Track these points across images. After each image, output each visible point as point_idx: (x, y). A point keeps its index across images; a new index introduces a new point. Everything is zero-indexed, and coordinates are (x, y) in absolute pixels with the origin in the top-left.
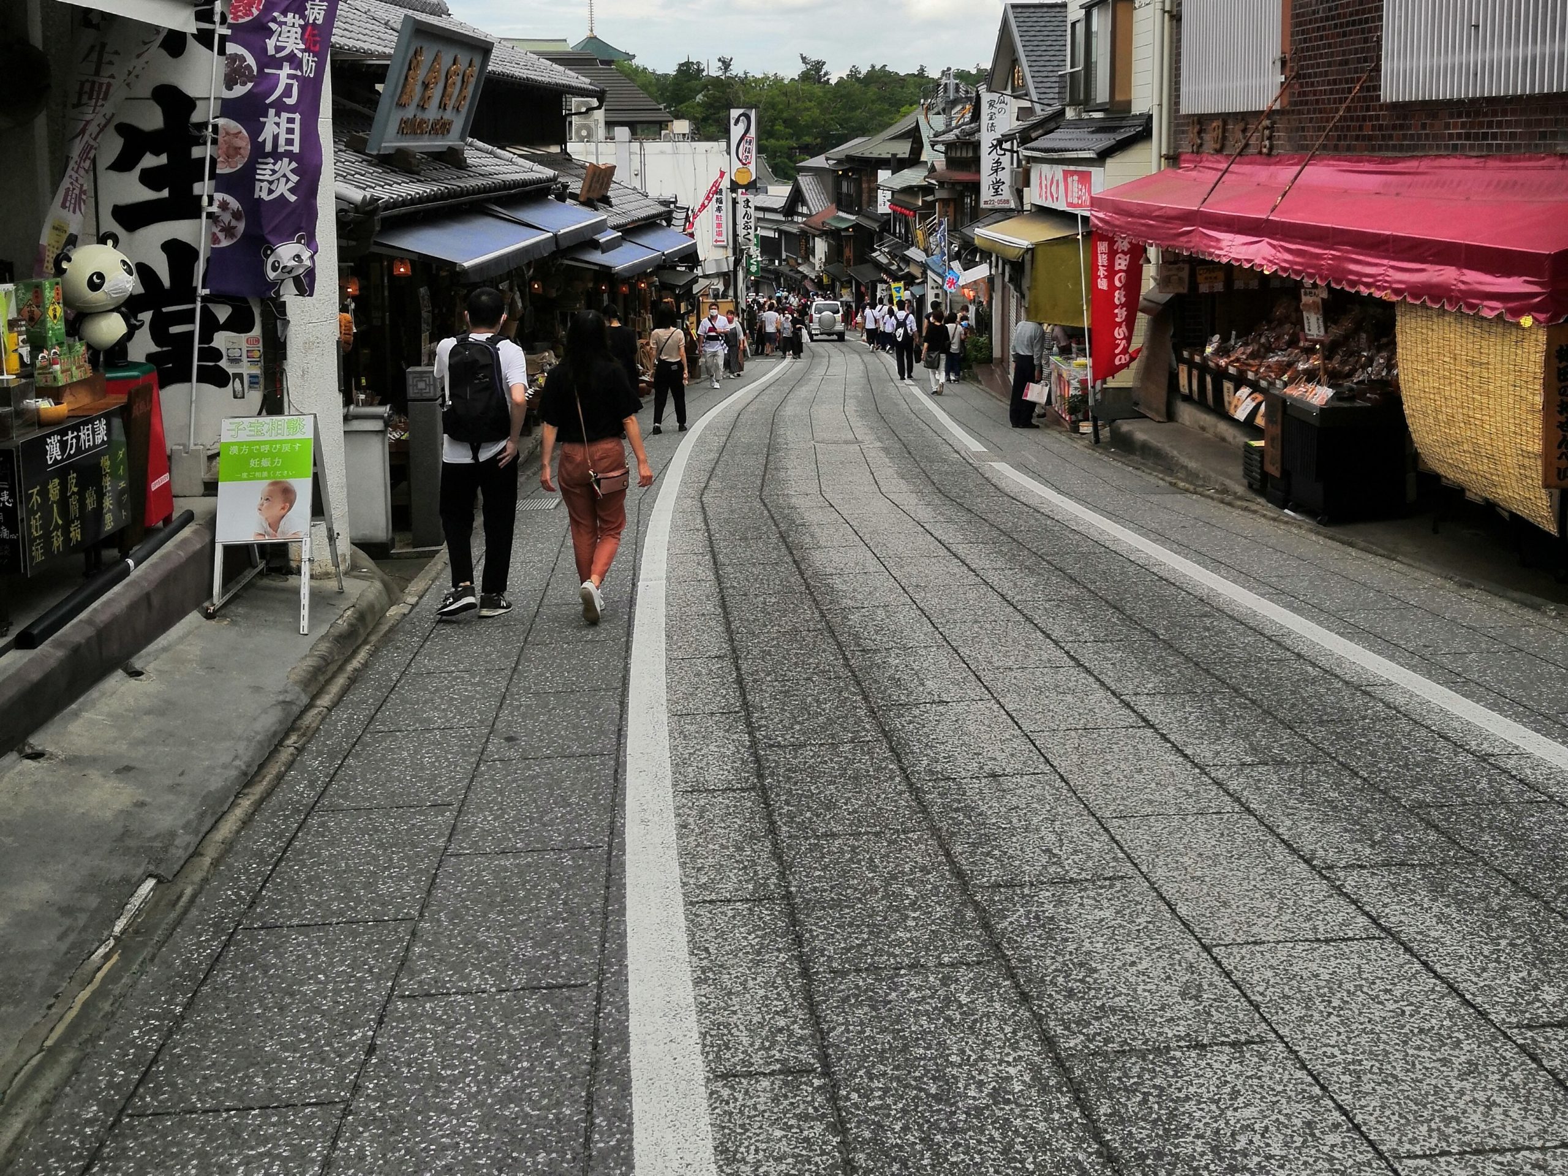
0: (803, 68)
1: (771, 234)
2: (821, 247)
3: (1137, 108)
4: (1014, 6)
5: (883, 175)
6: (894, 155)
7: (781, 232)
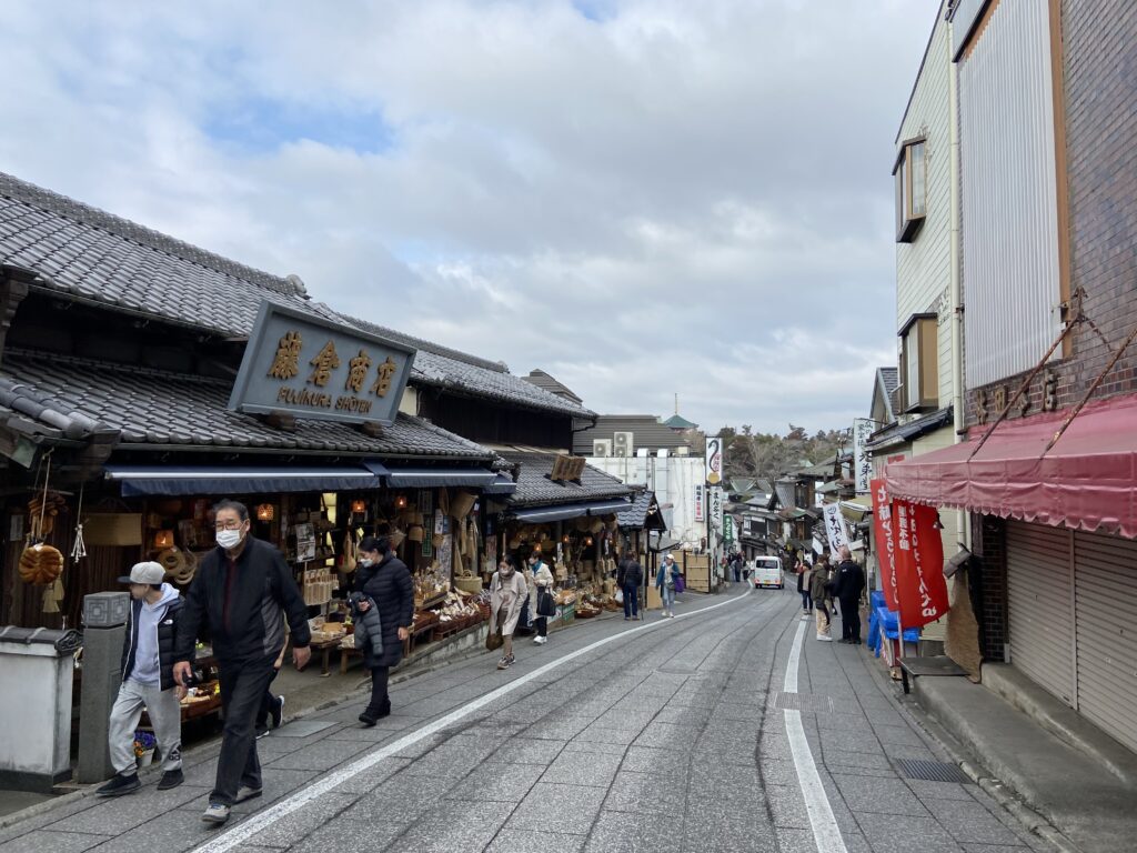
0: (791, 431)
1: (760, 520)
2: (787, 528)
3: (943, 404)
4: (883, 369)
5: (818, 485)
6: (826, 473)
7: (766, 519)
